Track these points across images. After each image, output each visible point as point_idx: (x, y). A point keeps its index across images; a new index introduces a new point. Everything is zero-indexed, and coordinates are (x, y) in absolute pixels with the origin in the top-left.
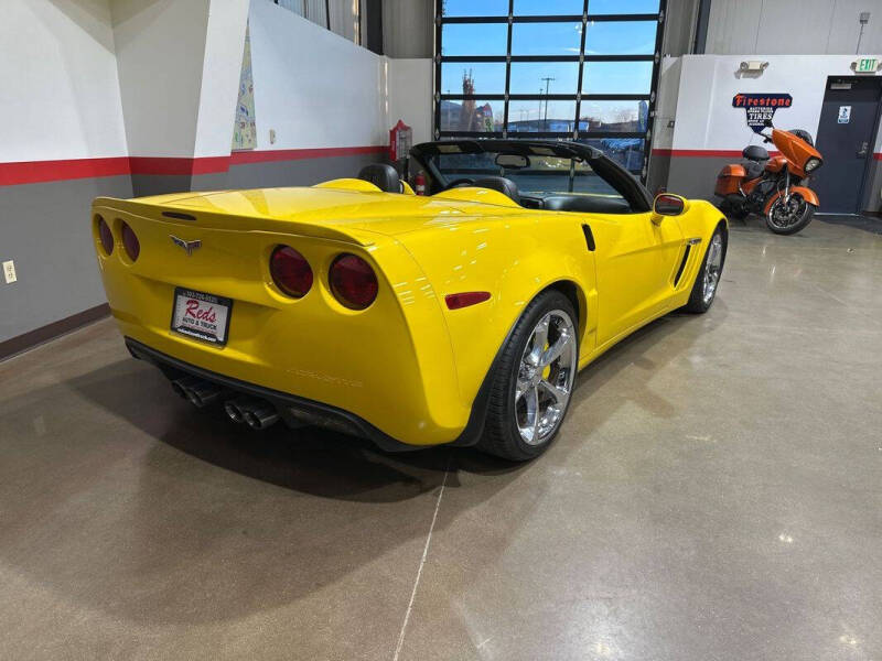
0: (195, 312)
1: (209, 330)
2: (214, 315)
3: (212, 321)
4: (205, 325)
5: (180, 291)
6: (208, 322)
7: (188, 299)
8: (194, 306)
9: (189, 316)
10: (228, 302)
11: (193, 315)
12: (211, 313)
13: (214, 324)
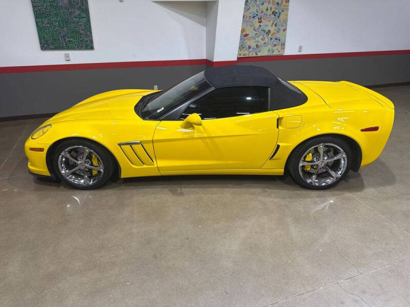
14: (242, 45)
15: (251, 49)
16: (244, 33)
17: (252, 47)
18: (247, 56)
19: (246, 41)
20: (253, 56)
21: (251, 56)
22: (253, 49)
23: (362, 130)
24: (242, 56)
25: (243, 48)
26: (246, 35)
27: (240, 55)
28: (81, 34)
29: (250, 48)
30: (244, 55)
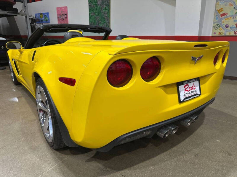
0: (188, 89)
1: (195, 93)
2: (195, 86)
3: (195, 89)
4: (193, 92)
5: (179, 84)
6: (194, 90)
7: (184, 85)
8: (187, 86)
9: (186, 92)
10: (198, 79)
11: (188, 91)
12: (194, 86)
13: (195, 90)
14: (218, 24)
15: (229, 28)
16: (221, 13)
17: (230, 26)
18: (223, 35)
19: (224, 20)
20: (230, 35)
21: (228, 34)
22: (231, 28)
23: (61, 79)
24: (217, 35)
25: (219, 27)
26: (224, 14)
27: (215, 33)
28: (105, 19)
29: (227, 26)
30: (219, 33)
